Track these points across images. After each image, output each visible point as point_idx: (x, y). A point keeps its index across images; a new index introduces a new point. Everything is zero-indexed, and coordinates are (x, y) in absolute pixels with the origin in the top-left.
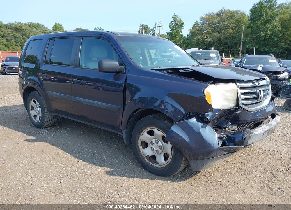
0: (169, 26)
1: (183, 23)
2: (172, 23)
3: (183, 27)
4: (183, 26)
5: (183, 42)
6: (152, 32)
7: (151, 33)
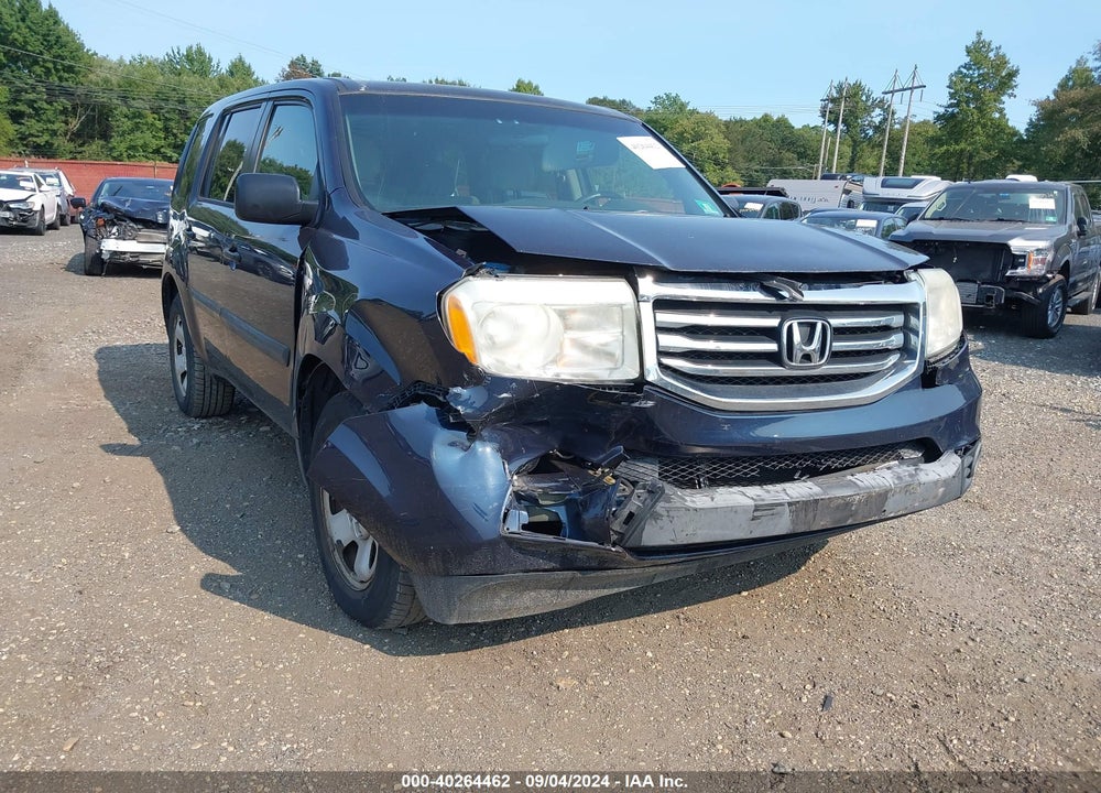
0: (949, 87)
1: (1012, 74)
2: (965, 71)
3: (1010, 91)
4: (1012, 88)
5: (1003, 152)
6: (878, 111)
7: (873, 114)
